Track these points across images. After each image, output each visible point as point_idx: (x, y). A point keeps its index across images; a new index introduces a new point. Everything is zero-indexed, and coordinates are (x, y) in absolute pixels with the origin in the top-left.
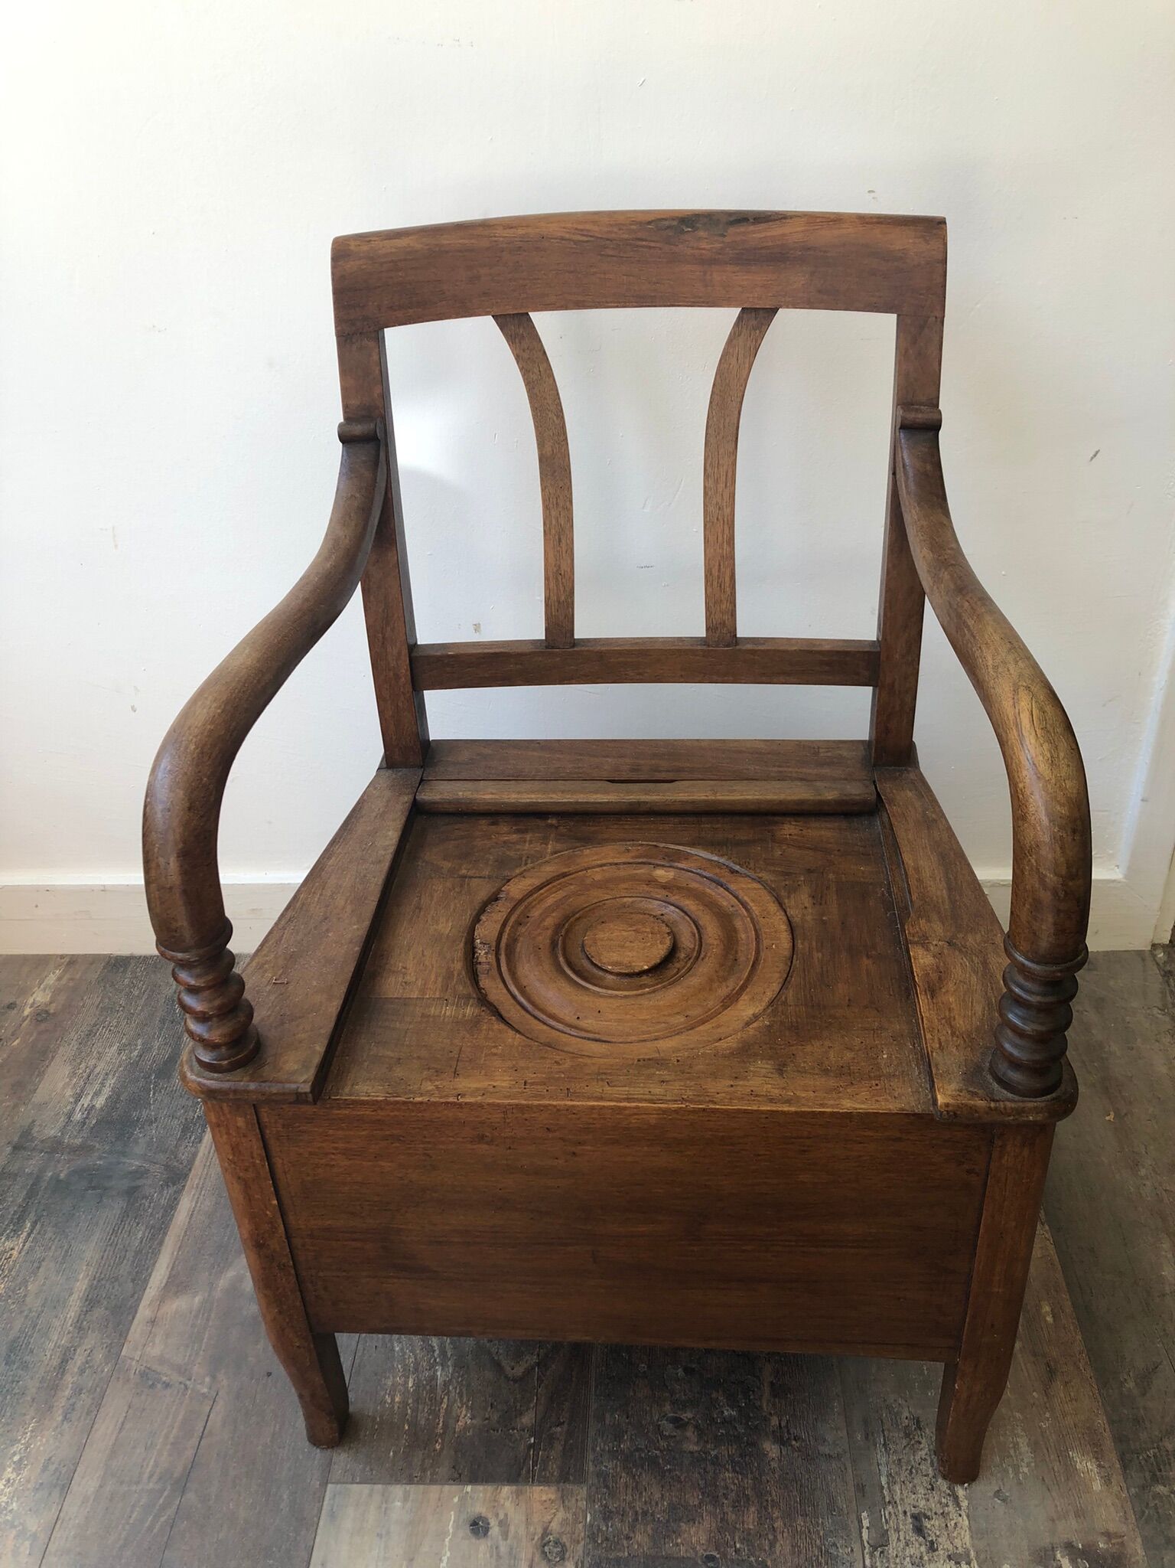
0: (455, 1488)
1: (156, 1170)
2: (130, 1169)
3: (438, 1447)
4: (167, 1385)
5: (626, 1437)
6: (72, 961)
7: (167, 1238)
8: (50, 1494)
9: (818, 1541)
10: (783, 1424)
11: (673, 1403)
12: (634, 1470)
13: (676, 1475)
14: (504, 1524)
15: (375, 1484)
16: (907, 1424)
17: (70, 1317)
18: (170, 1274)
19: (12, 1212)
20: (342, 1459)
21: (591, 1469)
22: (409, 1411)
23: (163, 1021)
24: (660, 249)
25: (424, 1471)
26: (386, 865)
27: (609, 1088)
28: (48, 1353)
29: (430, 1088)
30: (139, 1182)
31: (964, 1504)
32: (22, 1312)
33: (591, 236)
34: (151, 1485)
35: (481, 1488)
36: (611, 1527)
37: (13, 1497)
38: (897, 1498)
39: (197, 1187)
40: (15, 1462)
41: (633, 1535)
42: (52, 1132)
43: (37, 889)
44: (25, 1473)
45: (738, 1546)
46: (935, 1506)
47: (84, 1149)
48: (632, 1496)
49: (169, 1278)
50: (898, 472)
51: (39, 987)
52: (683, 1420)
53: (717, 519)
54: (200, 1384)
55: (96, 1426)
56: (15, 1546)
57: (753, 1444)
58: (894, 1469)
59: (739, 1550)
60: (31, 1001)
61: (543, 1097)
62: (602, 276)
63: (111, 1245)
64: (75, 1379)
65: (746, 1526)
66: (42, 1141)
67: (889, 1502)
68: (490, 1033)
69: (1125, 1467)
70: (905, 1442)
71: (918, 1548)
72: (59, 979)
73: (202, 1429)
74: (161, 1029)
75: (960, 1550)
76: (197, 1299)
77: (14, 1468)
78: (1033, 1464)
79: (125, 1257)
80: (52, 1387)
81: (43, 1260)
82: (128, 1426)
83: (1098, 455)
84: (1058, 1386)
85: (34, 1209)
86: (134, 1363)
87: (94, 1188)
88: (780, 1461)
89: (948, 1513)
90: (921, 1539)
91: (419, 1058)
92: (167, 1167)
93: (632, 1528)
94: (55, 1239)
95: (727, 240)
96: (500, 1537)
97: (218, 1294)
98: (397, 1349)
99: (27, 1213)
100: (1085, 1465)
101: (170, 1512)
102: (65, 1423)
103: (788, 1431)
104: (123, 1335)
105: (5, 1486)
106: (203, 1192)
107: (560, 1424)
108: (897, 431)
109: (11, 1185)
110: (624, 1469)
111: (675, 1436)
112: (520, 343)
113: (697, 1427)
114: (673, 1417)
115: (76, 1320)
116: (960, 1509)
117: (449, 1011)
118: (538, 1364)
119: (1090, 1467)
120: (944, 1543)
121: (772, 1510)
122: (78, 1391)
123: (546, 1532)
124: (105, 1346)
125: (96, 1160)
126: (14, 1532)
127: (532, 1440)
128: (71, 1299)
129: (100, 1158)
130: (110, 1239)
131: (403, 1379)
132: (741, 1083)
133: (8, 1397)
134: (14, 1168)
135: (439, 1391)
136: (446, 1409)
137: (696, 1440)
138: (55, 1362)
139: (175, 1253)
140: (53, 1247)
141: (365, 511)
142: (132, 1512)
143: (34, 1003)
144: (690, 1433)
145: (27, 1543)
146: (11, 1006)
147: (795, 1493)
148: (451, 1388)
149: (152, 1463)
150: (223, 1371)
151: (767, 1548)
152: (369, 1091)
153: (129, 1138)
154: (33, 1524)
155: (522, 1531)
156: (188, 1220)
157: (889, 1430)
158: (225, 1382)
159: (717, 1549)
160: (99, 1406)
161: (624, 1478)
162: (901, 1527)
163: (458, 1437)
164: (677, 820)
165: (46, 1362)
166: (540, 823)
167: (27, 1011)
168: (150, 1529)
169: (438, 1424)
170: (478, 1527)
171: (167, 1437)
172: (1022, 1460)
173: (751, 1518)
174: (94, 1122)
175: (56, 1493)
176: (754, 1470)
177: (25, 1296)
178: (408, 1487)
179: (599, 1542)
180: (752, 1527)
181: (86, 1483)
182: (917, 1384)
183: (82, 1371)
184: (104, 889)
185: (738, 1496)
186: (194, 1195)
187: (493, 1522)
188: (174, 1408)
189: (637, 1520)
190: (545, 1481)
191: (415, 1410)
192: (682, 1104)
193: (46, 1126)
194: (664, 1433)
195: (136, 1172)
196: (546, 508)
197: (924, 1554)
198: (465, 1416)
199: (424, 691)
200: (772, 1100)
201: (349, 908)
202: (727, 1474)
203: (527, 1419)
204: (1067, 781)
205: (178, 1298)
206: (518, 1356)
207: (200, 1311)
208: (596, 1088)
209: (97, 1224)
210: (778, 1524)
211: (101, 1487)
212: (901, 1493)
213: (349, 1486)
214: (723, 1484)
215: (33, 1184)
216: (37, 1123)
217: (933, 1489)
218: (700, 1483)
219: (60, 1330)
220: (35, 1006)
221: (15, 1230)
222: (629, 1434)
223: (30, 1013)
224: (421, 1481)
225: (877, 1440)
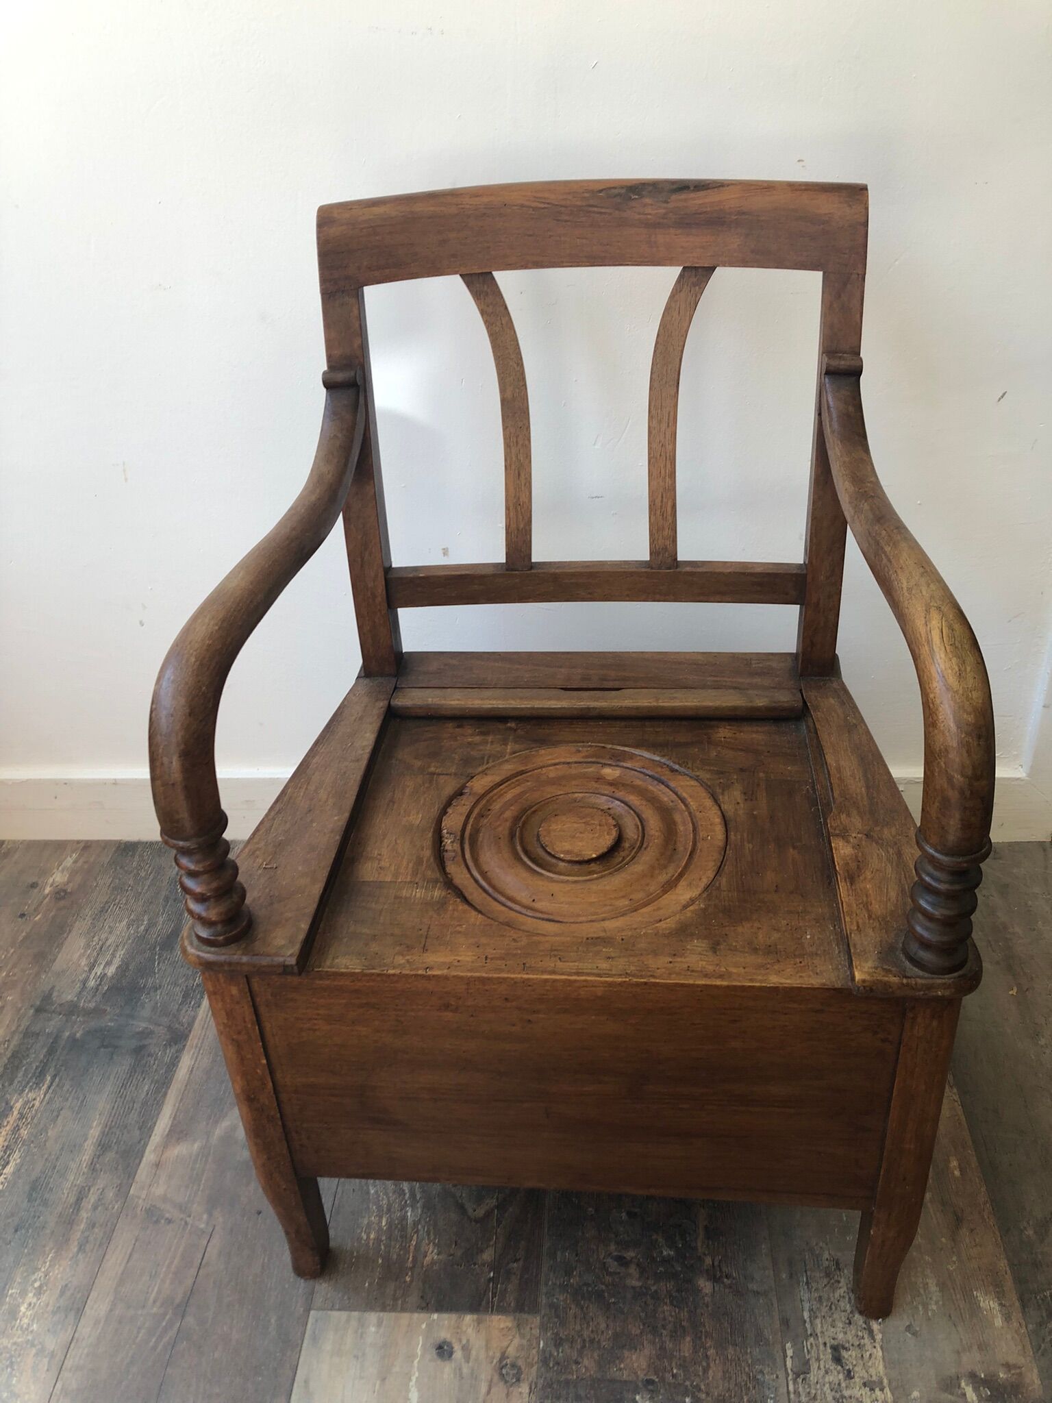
0: (423, 1315)
1: (161, 1031)
2: (137, 1030)
3: (408, 1279)
4: (169, 1221)
5: (575, 1273)
6: (87, 846)
7: (170, 1091)
9: (747, 1369)
10: (716, 1263)
11: (617, 1243)
12: (582, 1302)
13: (620, 1307)
14: (466, 1349)
15: (351, 1311)
16: (827, 1265)
17: (85, 1159)
18: (172, 1123)
19: (34, 1068)
20: (323, 1288)
21: (544, 1302)
22: (383, 1247)
23: (167, 899)
24: (610, 214)
25: (395, 1299)
26: (364, 763)
27: (561, 963)
28: (65, 1191)
29: (402, 961)
30: (146, 1042)
31: (879, 1337)
32: (43, 1155)
33: (548, 203)
34: (155, 1310)
35: (445, 1316)
36: (562, 1352)
37: (34, 1319)
38: (818, 1330)
39: (196, 1046)
40: (35, 1288)
41: (581, 1360)
42: (69, 997)
43: (56, 783)
44: (44, 1298)
45: (675, 1371)
46: (852, 1338)
47: (97, 1012)
48: (581, 1325)
49: (171, 1126)
50: (823, 414)
51: (58, 869)
52: (626, 1258)
53: (660, 455)
54: (199, 1220)
55: (106, 1257)
56: (34, 1362)
57: (689, 1281)
58: (815, 1305)
59: (676, 1375)
60: (51, 880)
61: (501, 971)
62: (558, 238)
63: (121, 1097)
64: (89, 1214)
65: (682, 1354)
66: (61, 1005)
67: (811, 1335)
68: (456, 913)
69: (1024, 1306)
70: (825, 1281)
71: (836, 1376)
72: (75, 862)
73: (200, 1261)
74: (164, 907)
75: (874, 1378)
76: (196, 1146)
77: (34, 1294)
78: (941, 1303)
79: (133, 1107)
80: (69, 1222)
81: (61, 1110)
82: (135, 1257)
83: (1005, 396)
84: (964, 1231)
85: (54, 1065)
86: (140, 1201)
87: (106, 1047)
88: (713, 1296)
89: (864, 1345)
90: (839, 1368)
91: (392, 935)
92: (170, 1028)
93: (580, 1352)
94: (72, 1090)
95: (670, 206)
96: (463, 1360)
97: (214, 1140)
98: (372, 1192)
99: (47, 1068)
100: (988, 1303)
101: (172, 1333)
102: (80, 1254)
103: (720, 1270)
104: (130, 1173)
105: (26, 1309)
106: (201, 1052)
107: (516, 1261)
108: (823, 377)
109: (34, 1043)
110: (573, 1301)
111: (619, 1273)
112: (485, 299)
113: (638, 1265)
114: (617, 1255)
115: (89, 1163)
116: (875, 1341)
117: (419, 893)
118: (497, 1207)
119: (992, 1306)
120: (860, 1373)
121: (705, 1340)
122: (92, 1225)
123: (503, 1356)
124: (115, 1185)
125: (108, 1022)
126: (34, 1351)
127: (492, 1274)
128: (86, 1144)
129: (111, 1020)
130: (120, 1091)
131: (377, 1219)
132: (679, 959)
133: (30, 1231)
134: (36, 1028)
135: (409, 1230)
136: (416, 1245)
137: (638, 1276)
138: (72, 1199)
139: (177, 1105)
140: (70, 1099)
141: (346, 449)
142: (138, 1333)
143: (53, 883)
144: (633, 1269)
145: (46, 1361)
146: (34, 886)
147: (726, 1324)
148: (419, 1227)
149: (156, 1289)
150: (219, 1209)
151: (701, 1373)
152: (348, 964)
153: (136, 1003)
154: (51, 1343)
155: (482, 1355)
156: (188, 1076)
157: (811, 1270)
158: (221, 1219)
159: (656, 1373)
160: (110, 1239)
161: (574, 1310)
162: (822, 1357)
163: (426, 1270)
164: (623, 724)
165: (64, 1200)
166: (501, 726)
167: (48, 890)
168: (154, 1348)
169: (408, 1259)
170: (443, 1350)
171: (169, 1267)
172: (931, 1299)
173: (686, 1347)
174: (106, 988)
175: (72, 1316)
176: (690, 1303)
177: (45, 1141)
178: (382, 1314)
179: (551, 1365)
180: (687, 1355)
181: (98, 1307)
182: (836, 1229)
183: (95, 1208)
184: (115, 783)
185: (675, 1327)
186: (194, 1053)
187: (457, 1347)
188: (176, 1241)
189: (585, 1346)
190: (501, 1310)
191: (387, 1246)
192: (626, 977)
193: (64, 991)
194: (610, 1269)
195: (142, 1033)
196: (507, 446)
197: (842, 1381)
198: (432, 1252)
199: (399, 609)
200: (706, 976)
201: (331, 801)
202: (665, 1308)
203: (487, 1256)
204: (973, 692)
205: (179, 1144)
206: (479, 1200)
207: (199, 1155)
208: (550, 963)
209: (109, 1078)
210: (711, 1352)
211: (111, 1310)
212: (822, 1327)
213: (329, 1312)
214: (661, 1316)
215: (52, 1043)
216: (57, 989)
217: (850, 1323)
218: (641, 1314)
219: (76, 1171)
220: (54, 885)
221: (37, 1084)
222: (578, 1270)
223: (50, 891)
224: (393, 1309)
225: (801, 1279)
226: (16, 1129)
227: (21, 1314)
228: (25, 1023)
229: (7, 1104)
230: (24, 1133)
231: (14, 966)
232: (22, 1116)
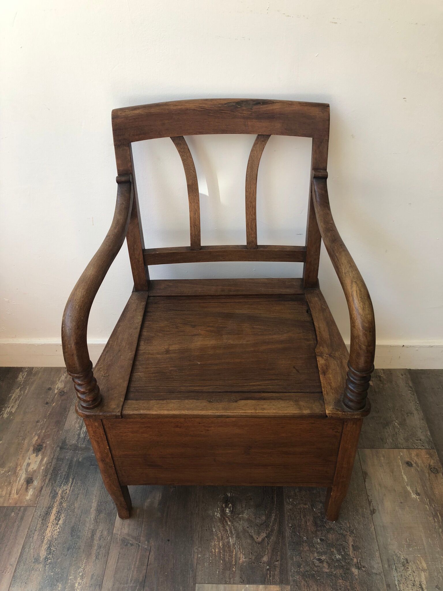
0: (242, 586)
3: (234, 570)
4: (132, 545)
5: (302, 566)
8: (95, 588)
10: (358, 561)
11: (317, 553)
12: (306, 579)
13: (322, 581)
15: (213, 584)
16: (403, 561)
17: (92, 517)
19: (64, 475)
20: (200, 574)
21: (291, 579)
22: (222, 555)
25: (230, 579)
28: (86, 532)
32: (74, 515)
34: (132, 584)
35: (251, 586)
37: (82, 589)
40: (80, 576)
42: (74, 442)
44: (85, 580)
47: (86, 449)
51: (59, 381)
52: (322, 559)
54: (144, 544)
55: (108, 561)
57: (348, 569)
58: (400, 578)
60: (57, 387)
63: (103, 488)
64: (98, 542)
66: (70, 446)
70: (403, 568)
72: (66, 378)
73: (147, 562)
77: (80, 578)
80: (90, 546)
81: (78, 494)
82: (120, 561)
85: (72, 474)
86: (118, 536)
87: (93, 465)
88: (359, 575)
94: (82, 486)
97: (145, 508)
98: (214, 530)
99: (70, 475)
102: (97, 560)
103: (360, 564)
104: (113, 524)
105: (78, 585)
107: (277, 561)
109: (62, 463)
110: (303, 578)
111: (320, 566)
112: (180, 146)
113: (327, 562)
114: (318, 558)
115: (94, 519)
118: (266, 537)
122: (100, 547)
124: (107, 529)
125: (92, 454)
127: (268, 567)
128: (92, 510)
130: (102, 486)
131: (218, 543)
133: (74, 550)
134: (62, 457)
135: (232, 547)
136: (235, 555)
137: (327, 567)
138: (90, 535)
140: (82, 489)
143: (58, 388)
144: (325, 564)
146: (50, 389)
148: (236, 546)
149: (131, 576)
150: (152, 539)
157: (397, 564)
158: (153, 544)
160: (108, 553)
161: (303, 583)
163: (241, 565)
165: (86, 535)
167: (56, 391)
169: (233, 561)
171: (135, 565)
174: (88, 438)
175: (98, 587)
176: (350, 579)
177: (74, 509)
178: (225, 585)
181: (108, 583)
182: (405, 546)
183: (100, 539)
185: (345, 589)
188: (136, 554)
190: (274, 583)
191: (224, 555)
193: (71, 439)
194: (316, 565)
198: (243, 557)
202: (340, 581)
203: (265, 559)
206: (259, 534)
209: (96, 480)
211: (114, 585)
212: (403, 587)
213: (204, 584)
214: (339, 584)
215: (70, 463)
216: (67, 438)
217: (414, 585)
218: (331, 584)
219: (89, 522)
220: (59, 389)
221: (66, 482)
222: (303, 565)
223: (57, 392)
224: (230, 583)
225: (393, 567)
226: (61, 503)
227: (76, 587)
228: (57, 454)
229: (55, 492)
230: (64, 505)
231: (47, 427)
232: (62, 498)
